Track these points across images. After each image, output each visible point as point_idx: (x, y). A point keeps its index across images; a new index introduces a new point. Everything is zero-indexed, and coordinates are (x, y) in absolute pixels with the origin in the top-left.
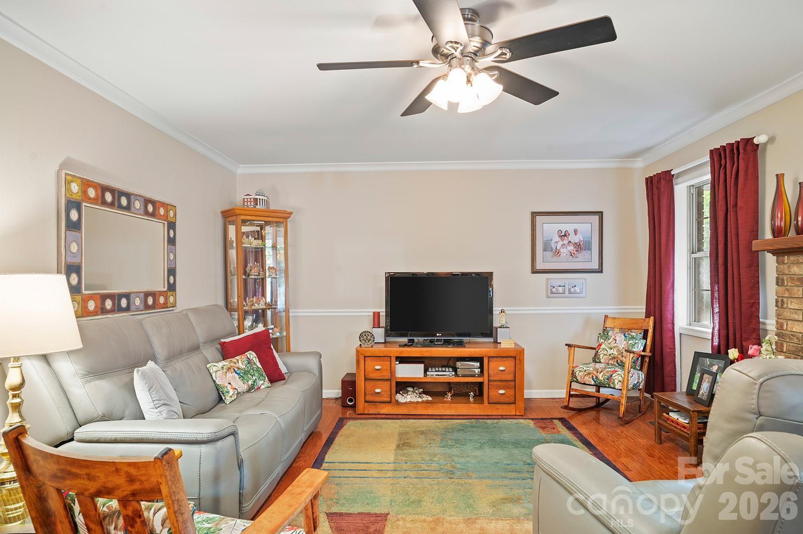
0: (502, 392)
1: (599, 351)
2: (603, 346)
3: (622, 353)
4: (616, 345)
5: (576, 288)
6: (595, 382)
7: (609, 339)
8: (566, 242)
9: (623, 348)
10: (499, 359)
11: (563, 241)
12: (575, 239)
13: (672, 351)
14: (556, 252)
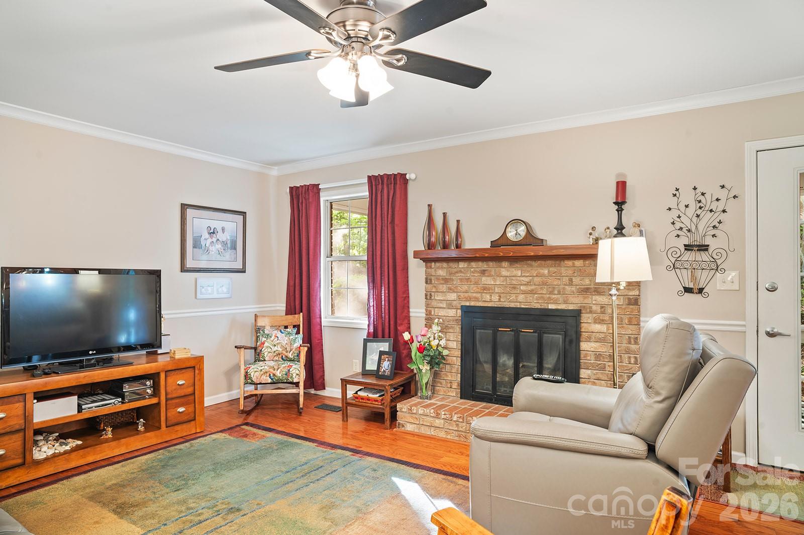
0: (181, 409)
1: (263, 350)
2: (266, 344)
3: (286, 348)
4: (279, 341)
5: (223, 288)
6: (272, 379)
7: (271, 337)
8: (214, 240)
9: (286, 344)
10: (177, 372)
11: (212, 238)
12: (222, 237)
13: (319, 342)
14: (205, 249)
